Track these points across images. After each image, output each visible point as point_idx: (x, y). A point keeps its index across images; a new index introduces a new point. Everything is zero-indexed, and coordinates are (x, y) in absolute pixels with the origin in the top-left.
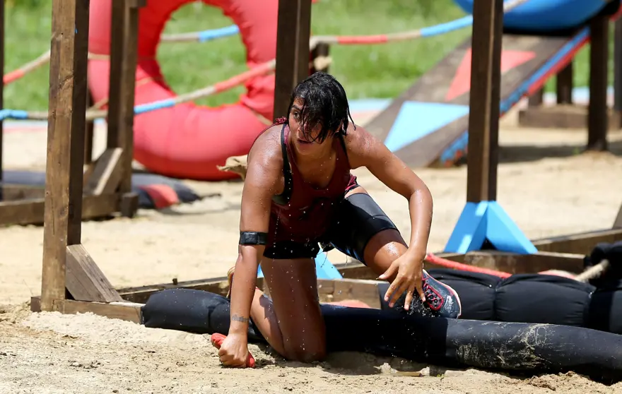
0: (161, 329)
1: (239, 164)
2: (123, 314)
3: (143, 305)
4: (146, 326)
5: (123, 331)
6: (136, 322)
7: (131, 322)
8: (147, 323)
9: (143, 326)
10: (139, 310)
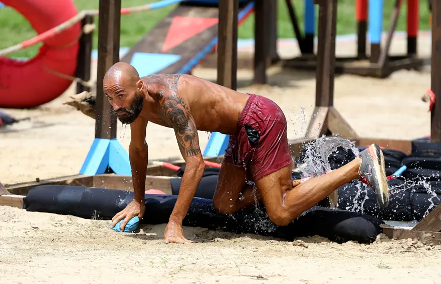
0: (38, 212)
1: (75, 100)
2: (11, 203)
3: (25, 196)
4: (27, 211)
5: (12, 214)
6: (19, 208)
7: (16, 208)
8: (28, 208)
9: (25, 210)
10: (22, 200)
